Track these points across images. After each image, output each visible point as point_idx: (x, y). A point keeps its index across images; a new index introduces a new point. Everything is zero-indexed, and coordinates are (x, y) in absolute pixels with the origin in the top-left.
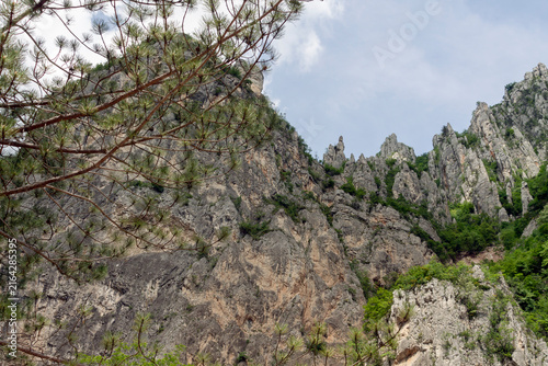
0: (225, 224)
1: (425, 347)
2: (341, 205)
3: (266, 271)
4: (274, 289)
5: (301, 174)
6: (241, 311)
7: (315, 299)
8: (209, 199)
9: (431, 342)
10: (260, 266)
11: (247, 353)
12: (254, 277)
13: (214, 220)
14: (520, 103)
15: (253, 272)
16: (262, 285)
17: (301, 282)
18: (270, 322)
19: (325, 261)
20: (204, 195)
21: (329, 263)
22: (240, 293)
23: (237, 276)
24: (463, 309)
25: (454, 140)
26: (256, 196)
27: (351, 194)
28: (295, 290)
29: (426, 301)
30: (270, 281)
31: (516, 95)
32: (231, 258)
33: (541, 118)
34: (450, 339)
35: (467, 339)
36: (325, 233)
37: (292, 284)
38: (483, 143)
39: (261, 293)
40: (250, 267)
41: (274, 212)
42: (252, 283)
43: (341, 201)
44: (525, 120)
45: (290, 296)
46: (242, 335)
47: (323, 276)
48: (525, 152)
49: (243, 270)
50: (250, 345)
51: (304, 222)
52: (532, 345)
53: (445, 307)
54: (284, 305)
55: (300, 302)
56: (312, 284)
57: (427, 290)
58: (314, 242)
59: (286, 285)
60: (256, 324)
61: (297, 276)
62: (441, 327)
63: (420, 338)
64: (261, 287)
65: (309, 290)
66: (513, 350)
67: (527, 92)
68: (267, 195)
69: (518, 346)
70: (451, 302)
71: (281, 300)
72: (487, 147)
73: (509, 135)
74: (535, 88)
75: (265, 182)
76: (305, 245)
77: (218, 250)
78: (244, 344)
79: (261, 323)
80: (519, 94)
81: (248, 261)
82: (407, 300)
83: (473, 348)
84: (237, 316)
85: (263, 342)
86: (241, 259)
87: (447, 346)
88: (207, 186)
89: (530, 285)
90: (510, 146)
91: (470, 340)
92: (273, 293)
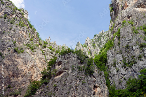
0: (9, 48)
1: (66, 71)
2: (48, 52)
3: (21, 63)
4: (23, 68)
5: (37, 42)
6: (11, 73)
7: (36, 73)
8: (5, 40)
9: (68, 69)
10: (19, 61)
11: (11, 86)
12: (17, 64)
13: (6, 46)
14: (97, 39)
15: (17, 63)
16: (19, 67)
17: (32, 68)
18: (20, 78)
19: (40, 63)
20: (4, 39)
21: (42, 64)
22: (11, 68)
23: (11, 63)
24: (79, 61)
25: (80, 45)
26: (21, 43)
27: (51, 49)
28: (30, 70)
29: (68, 58)
30: (22, 66)
31: (96, 37)
32: (9, 57)
33: (102, 43)
34: (74, 68)
35: (80, 68)
36: (41, 56)
37: (29, 68)
38: (88, 47)
39: (18, 69)
40: (16, 61)
41: (26, 48)
42: (16, 66)
43: (47, 51)
44: (98, 43)
45: (28, 71)
46: (10, 80)
47: (39, 68)
48: (98, 50)
49: (13, 61)
50: (12, 83)
51: (35, 52)
52: (100, 72)
53: (73, 60)
54: (25, 74)
55: (31, 73)
56: (35, 69)
57: (68, 55)
58: (37, 58)
59: (27, 68)
60: (15, 78)
61: (31, 66)
62: (72, 65)
63: (65, 68)
64: (18, 68)
65: (34, 70)
66: (94, 72)
67: (99, 37)
68: (25, 44)
69: (95, 71)
70: (76, 59)
71: (25, 72)
72: (89, 48)
73: (94, 46)
74: (101, 36)
75: (25, 40)
76: (35, 58)
77: (6, 55)
78: (10, 83)
79: (17, 78)
80: (97, 37)
81: (16, 59)
82: (62, 58)
83: (81, 71)
84: (9, 74)
85: (17, 83)
86: (13, 58)
87: (73, 70)
88: (5, 37)
89: (99, 64)
90: (94, 48)
91: (80, 69)
92: (22, 70)
